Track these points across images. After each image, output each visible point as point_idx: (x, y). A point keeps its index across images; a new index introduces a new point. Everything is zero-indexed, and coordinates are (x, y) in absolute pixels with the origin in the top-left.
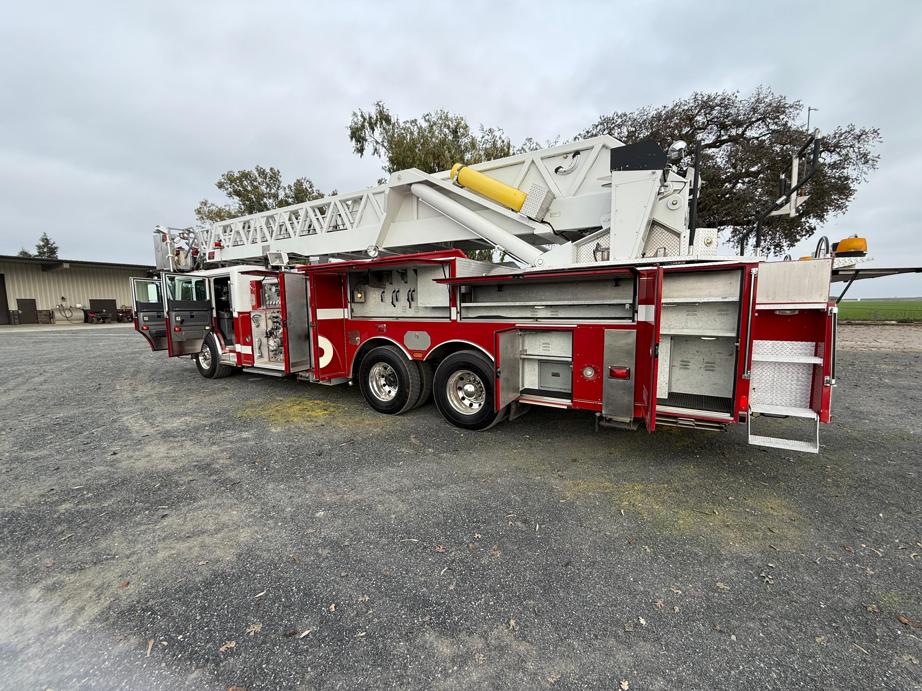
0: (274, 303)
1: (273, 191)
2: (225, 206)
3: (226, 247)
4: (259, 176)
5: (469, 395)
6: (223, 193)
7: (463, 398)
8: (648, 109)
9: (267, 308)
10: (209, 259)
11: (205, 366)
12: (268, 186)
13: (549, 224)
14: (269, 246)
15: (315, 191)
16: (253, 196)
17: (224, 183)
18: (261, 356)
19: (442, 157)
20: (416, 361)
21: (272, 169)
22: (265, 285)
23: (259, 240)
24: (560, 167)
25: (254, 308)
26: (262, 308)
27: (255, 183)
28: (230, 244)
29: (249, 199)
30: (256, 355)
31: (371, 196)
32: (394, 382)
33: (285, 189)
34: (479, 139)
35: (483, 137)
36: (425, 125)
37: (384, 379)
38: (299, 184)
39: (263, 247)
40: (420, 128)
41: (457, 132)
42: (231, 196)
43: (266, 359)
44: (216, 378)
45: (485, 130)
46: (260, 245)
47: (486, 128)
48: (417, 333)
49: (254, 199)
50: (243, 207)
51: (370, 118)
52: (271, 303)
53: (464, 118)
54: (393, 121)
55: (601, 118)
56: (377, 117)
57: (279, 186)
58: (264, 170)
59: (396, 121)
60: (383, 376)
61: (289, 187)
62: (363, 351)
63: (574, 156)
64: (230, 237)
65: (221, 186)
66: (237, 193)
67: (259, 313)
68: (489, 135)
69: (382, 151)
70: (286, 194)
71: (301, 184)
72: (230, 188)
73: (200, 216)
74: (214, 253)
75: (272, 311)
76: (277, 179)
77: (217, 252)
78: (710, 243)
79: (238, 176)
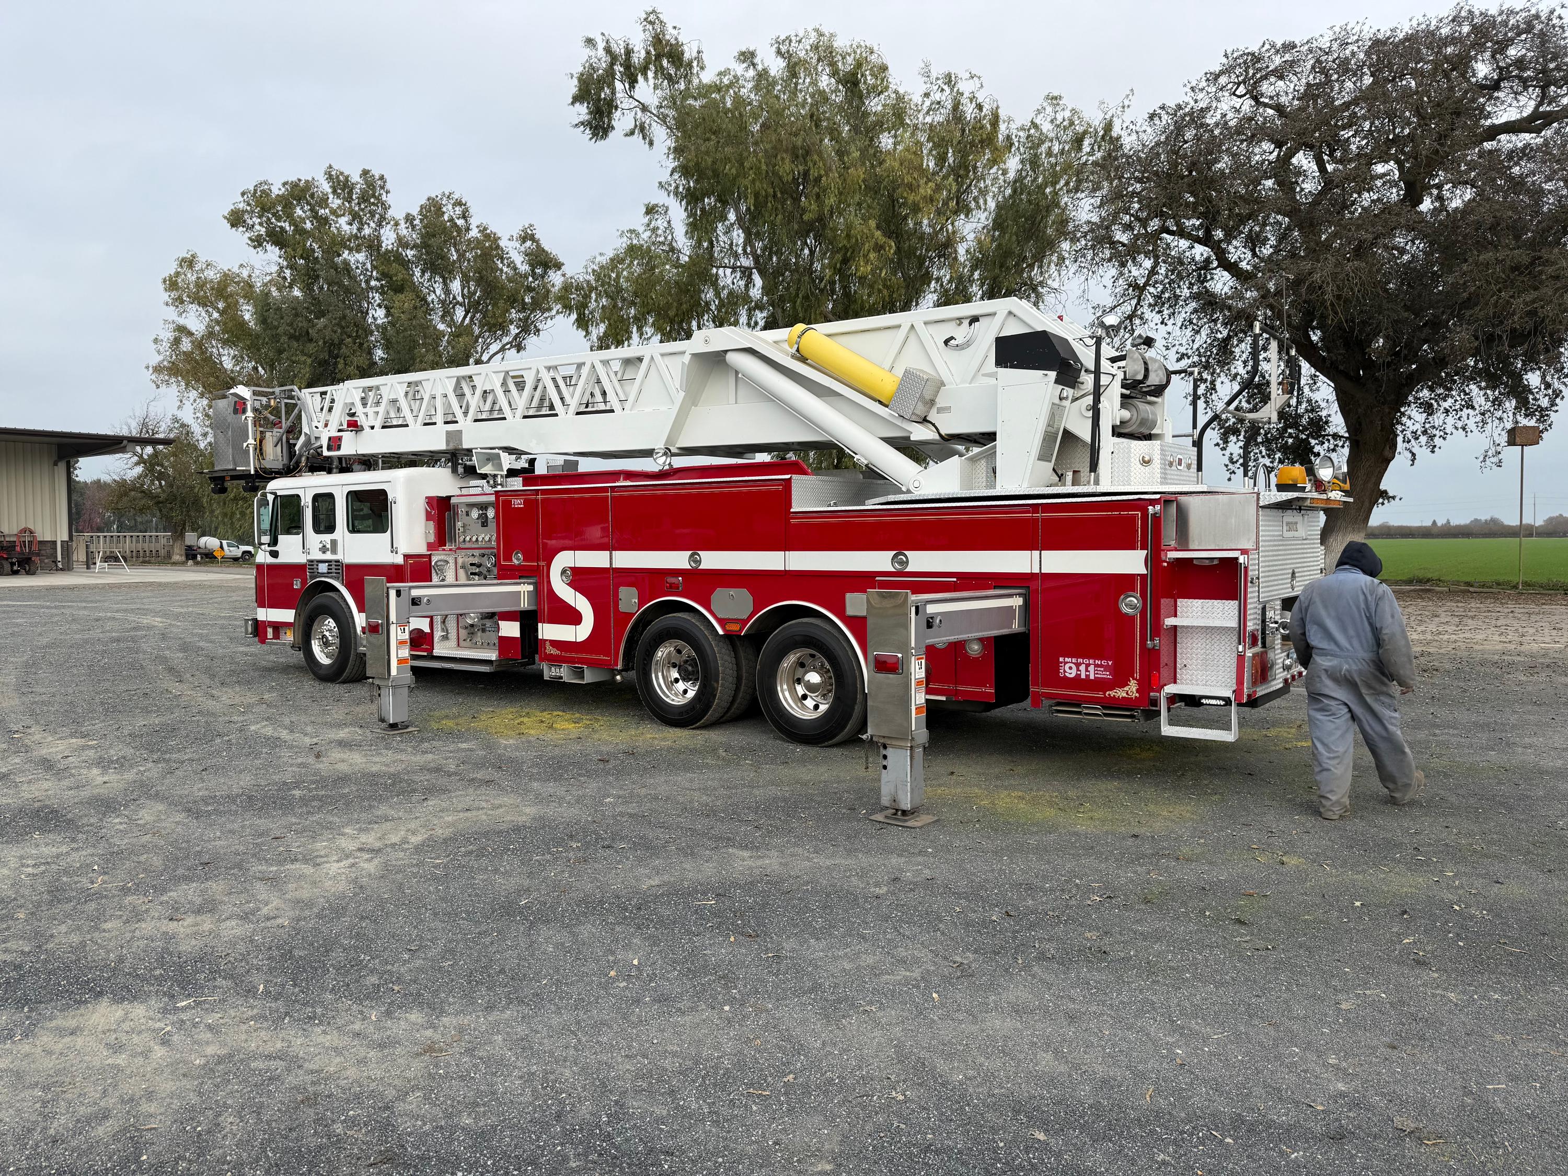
0: (474, 539)
1: (367, 231)
2: (241, 266)
3: (367, 429)
4: (334, 192)
5: (811, 688)
6: (241, 237)
7: (805, 697)
8: (1357, 29)
9: (459, 548)
10: (329, 449)
11: (323, 659)
12: (355, 217)
13: (934, 425)
14: (460, 432)
15: (473, 226)
16: (315, 246)
17: (244, 212)
18: (445, 638)
19: (816, 157)
20: (730, 638)
21: (365, 173)
22: (456, 506)
23: (439, 419)
24: (952, 338)
25: (430, 546)
26: (447, 547)
27: (322, 212)
28: (378, 424)
29: (307, 254)
30: (438, 634)
31: (658, 358)
32: (693, 673)
33: (397, 224)
34: (917, 98)
35: (927, 95)
36: (776, 67)
37: (676, 670)
38: (433, 208)
39: (448, 433)
40: (763, 75)
41: (856, 83)
42: (260, 245)
43: (453, 642)
44: (344, 682)
45: (934, 75)
46: (441, 429)
47: (937, 71)
48: (732, 591)
49: (318, 254)
50: (288, 273)
51: (629, 52)
52: (468, 539)
53: (875, 49)
54: (687, 56)
55: (1226, 56)
56: (648, 53)
57: (383, 218)
58: (347, 178)
59: (694, 54)
60: (674, 666)
61: (409, 219)
62: (644, 621)
63: (970, 324)
64: (376, 409)
65: (236, 219)
66: (277, 238)
67: (442, 557)
68: (943, 90)
69: (660, 133)
70: (400, 239)
71: (439, 211)
72: (261, 224)
73: (174, 294)
74: (340, 438)
75: (470, 552)
76: (378, 198)
77: (347, 437)
78: (1148, 462)
79: (281, 193)
